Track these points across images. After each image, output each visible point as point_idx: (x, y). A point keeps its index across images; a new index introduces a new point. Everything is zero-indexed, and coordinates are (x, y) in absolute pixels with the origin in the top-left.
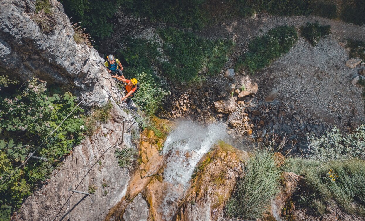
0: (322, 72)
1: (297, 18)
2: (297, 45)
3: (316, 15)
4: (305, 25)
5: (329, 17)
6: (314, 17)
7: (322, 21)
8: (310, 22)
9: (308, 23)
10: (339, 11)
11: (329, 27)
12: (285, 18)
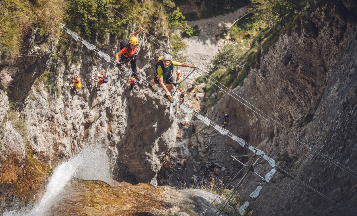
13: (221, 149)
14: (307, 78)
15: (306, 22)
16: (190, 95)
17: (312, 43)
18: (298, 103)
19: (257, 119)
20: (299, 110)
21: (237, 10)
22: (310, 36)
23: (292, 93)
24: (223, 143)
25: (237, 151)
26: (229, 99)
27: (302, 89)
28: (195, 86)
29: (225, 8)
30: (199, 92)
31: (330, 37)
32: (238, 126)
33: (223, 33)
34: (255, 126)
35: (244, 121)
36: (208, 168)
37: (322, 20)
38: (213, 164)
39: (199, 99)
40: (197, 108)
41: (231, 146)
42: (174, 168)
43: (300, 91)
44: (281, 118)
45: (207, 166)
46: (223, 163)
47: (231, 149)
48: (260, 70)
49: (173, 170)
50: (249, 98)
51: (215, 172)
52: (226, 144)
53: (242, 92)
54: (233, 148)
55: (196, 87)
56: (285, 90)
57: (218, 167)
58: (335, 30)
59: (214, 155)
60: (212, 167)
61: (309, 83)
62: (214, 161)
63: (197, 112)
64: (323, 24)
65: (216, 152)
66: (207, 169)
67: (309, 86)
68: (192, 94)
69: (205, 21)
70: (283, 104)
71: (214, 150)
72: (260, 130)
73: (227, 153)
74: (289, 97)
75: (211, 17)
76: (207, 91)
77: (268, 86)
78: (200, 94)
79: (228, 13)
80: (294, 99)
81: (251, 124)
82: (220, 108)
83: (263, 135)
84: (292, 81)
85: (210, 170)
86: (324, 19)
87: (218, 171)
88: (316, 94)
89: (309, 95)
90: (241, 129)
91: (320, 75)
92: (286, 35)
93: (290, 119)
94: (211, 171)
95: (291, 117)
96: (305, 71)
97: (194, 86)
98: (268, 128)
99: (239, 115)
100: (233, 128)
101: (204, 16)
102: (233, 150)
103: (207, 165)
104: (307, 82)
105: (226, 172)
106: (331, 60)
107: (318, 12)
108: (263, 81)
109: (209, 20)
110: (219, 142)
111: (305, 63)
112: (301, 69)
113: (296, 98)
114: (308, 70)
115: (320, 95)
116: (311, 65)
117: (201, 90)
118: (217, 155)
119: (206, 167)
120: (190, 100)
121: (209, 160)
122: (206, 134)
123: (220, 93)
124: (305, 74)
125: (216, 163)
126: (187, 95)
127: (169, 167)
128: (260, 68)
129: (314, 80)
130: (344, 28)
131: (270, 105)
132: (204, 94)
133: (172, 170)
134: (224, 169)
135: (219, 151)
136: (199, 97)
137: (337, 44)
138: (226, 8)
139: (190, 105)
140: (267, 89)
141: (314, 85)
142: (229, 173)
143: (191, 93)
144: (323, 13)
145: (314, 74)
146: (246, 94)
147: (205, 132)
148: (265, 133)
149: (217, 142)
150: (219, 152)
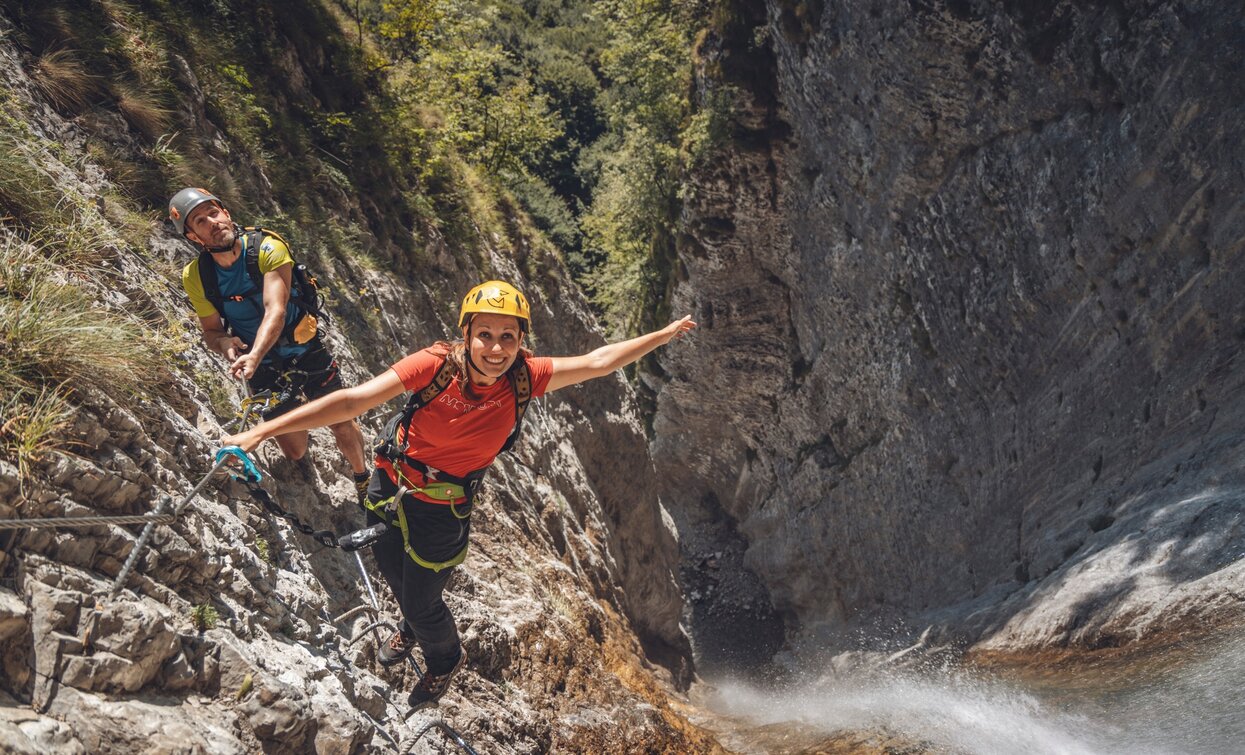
14: (753, 317)
15: (701, 228)
17: (732, 250)
18: (763, 366)
19: (709, 458)
20: (773, 376)
22: (723, 239)
23: (746, 361)
27: (756, 342)
31: (757, 207)
34: (713, 468)
37: (726, 195)
41: (701, 521)
43: (755, 346)
44: (751, 415)
48: (674, 380)
52: (694, 524)
54: (705, 521)
56: (733, 365)
57: (711, 558)
58: (758, 186)
60: (704, 565)
61: (761, 323)
62: (699, 556)
64: (731, 202)
67: (763, 328)
70: (741, 391)
72: (724, 468)
74: (745, 371)
77: (701, 388)
80: (754, 366)
81: (705, 472)
83: (734, 469)
84: (734, 342)
86: (729, 191)
88: (780, 331)
89: (771, 341)
91: (770, 294)
92: (682, 284)
93: (766, 403)
95: (765, 398)
96: (745, 309)
98: (735, 453)
103: (696, 568)
104: (757, 325)
106: (778, 245)
107: (711, 190)
108: (688, 390)
111: (738, 297)
112: (739, 310)
113: (755, 363)
114: (749, 301)
115: (787, 327)
116: (748, 291)
121: (691, 559)
124: (748, 313)
128: (670, 378)
129: (765, 313)
130: (771, 168)
131: (719, 416)
134: (718, 555)
137: (774, 209)
140: (702, 394)
141: (768, 320)
144: (720, 183)
145: (761, 301)
148: (735, 464)
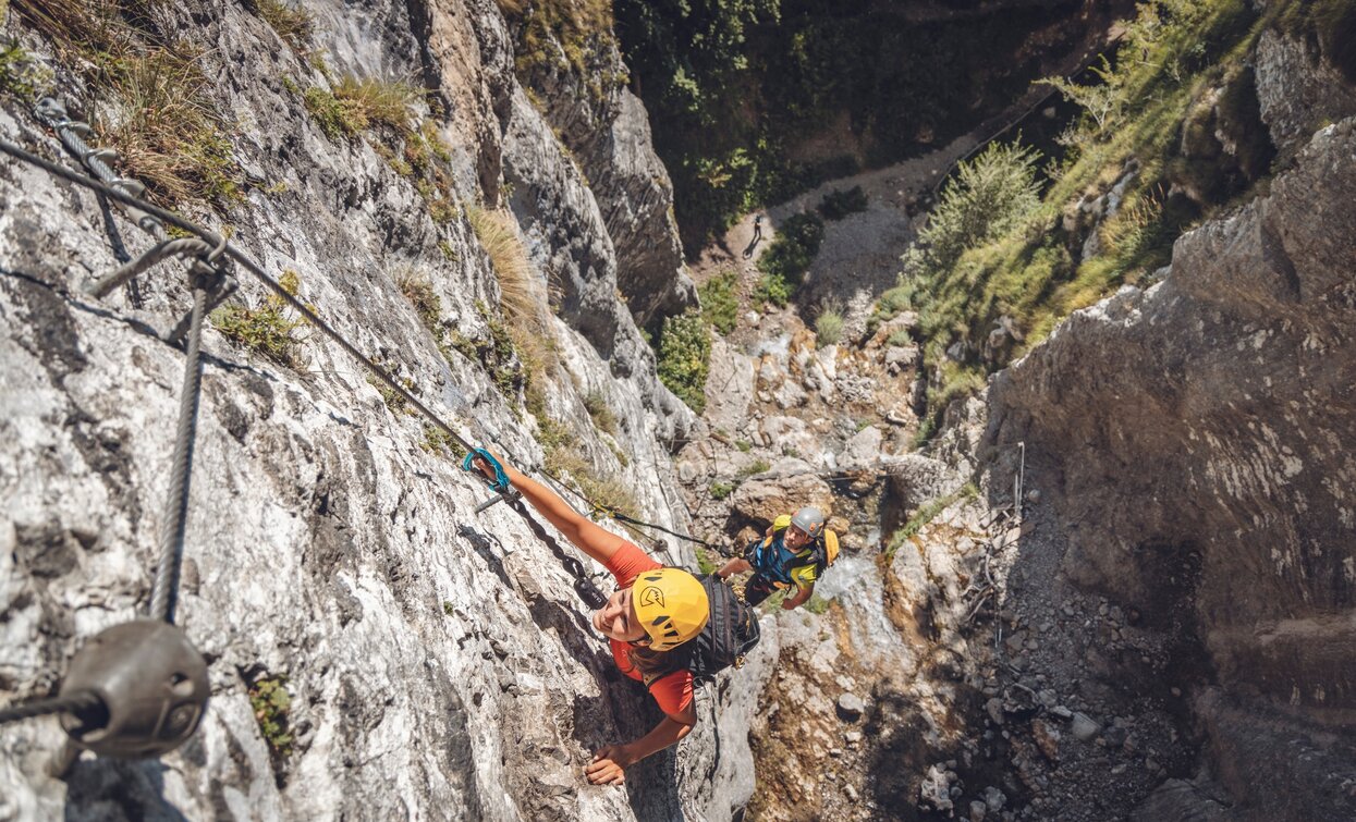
0: (883, 257)
1: (806, 197)
2: (827, 236)
3: (830, 180)
4: (822, 201)
5: (851, 175)
6: (828, 184)
7: (843, 185)
8: (828, 194)
9: (825, 197)
10: (860, 160)
11: (857, 190)
12: (789, 205)
13: (1052, 612)
16: (865, 358)
21: (949, 143)
24: (1058, 578)
25: (1140, 619)
26: (1067, 358)
28: (879, 326)
29: (922, 140)
30: (896, 344)
32: (1128, 490)
33: (924, 198)
35: (1168, 465)
36: (999, 720)
38: (1021, 701)
39: (898, 369)
40: (895, 406)
42: (825, 737)
45: (994, 713)
46: (1076, 688)
47: (1103, 609)
49: (824, 745)
50: (1232, 341)
51: (1040, 748)
53: (1161, 318)
55: (883, 328)
59: (1017, 646)
63: (896, 419)
65: (1026, 628)
66: (993, 725)
68: (871, 353)
69: (877, 176)
71: (1017, 617)
73: (1086, 630)
75: (890, 163)
76: (925, 337)
78: (901, 350)
79: (930, 152)
82: (1008, 406)
85: (1012, 733)
87: (1058, 744)
90: (1148, 505)
94: (1018, 737)
97: (875, 327)
99: (1128, 437)
100: (1099, 502)
101: (875, 164)
102: (1117, 611)
105: (1100, 740)
109: (887, 172)
110: (1035, 575)
117: (903, 337)
118: (1033, 645)
119: (986, 714)
120: (867, 375)
122: (960, 531)
123: (998, 337)
125: (1037, 690)
126: (852, 358)
127: (801, 731)
132: (916, 349)
133: (816, 747)
135: (1041, 620)
136: (900, 364)
138: (924, 140)
139: (866, 395)
142: (1119, 747)
143: (866, 352)
146: (1201, 325)
147: (956, 523)
149: (1026, 575)
150: (1044, 627)
